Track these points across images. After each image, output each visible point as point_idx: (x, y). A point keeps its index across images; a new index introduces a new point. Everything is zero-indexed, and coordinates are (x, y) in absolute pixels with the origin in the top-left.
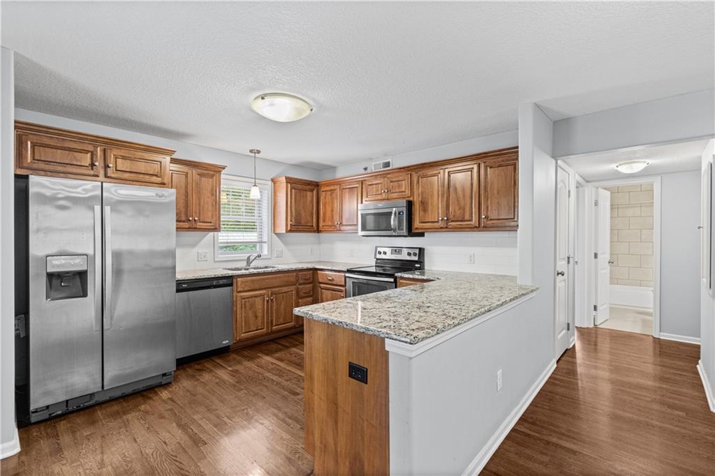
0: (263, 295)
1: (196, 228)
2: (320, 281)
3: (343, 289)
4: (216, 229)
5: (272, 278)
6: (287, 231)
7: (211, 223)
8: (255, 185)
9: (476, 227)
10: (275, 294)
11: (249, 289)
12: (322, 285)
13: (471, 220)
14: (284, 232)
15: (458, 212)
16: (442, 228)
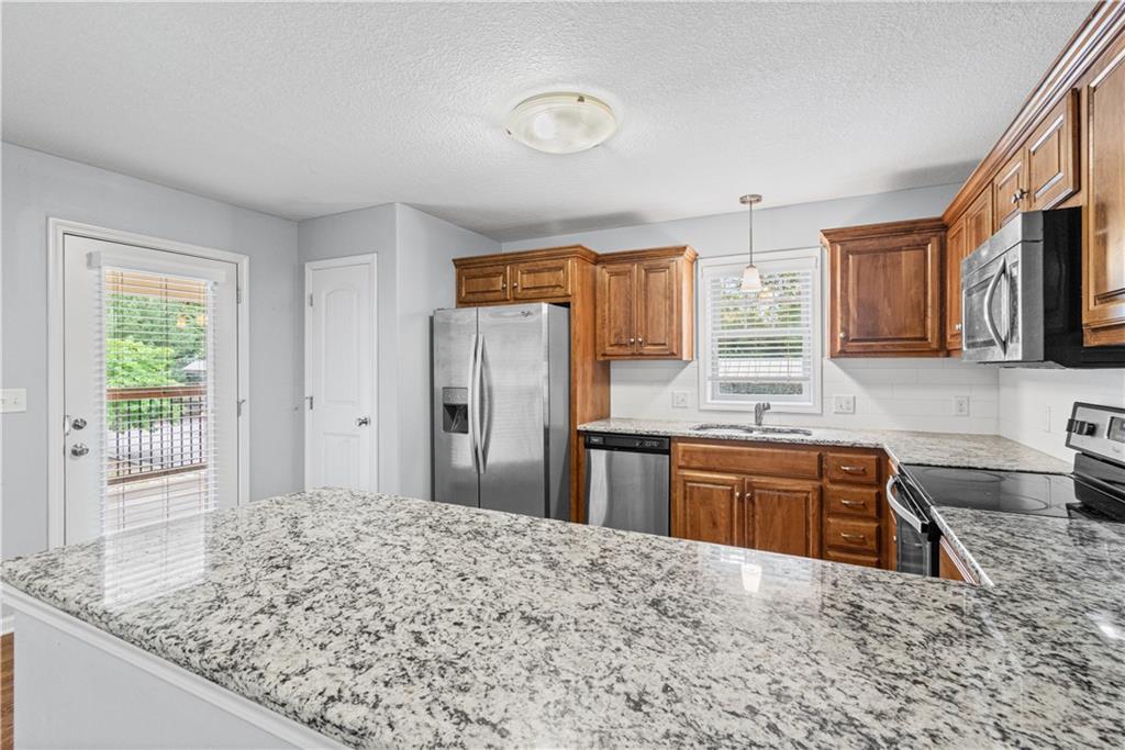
0: (729, 484)
1: (642, 354)
4: (673, 354)
6: (838, 355)
7: (664, 344)
8: (751, 266)
11: (700, 465)
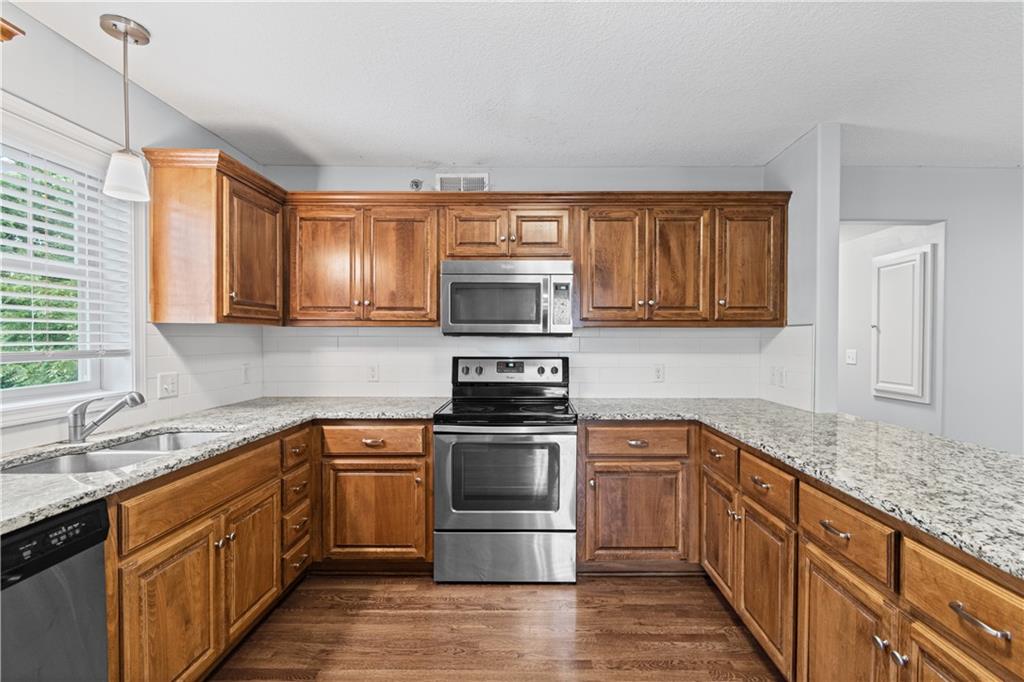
0: (202, 537)
2: (334, 450)
3: (420, 463)
5: (228, 470)
6: (223, 319)
9: (705, 320)
10: (234, 521)
12: (338, 461)
13: (697, 308)
14: (212, 320)
15: (673, 292)
16: (641, 320)
